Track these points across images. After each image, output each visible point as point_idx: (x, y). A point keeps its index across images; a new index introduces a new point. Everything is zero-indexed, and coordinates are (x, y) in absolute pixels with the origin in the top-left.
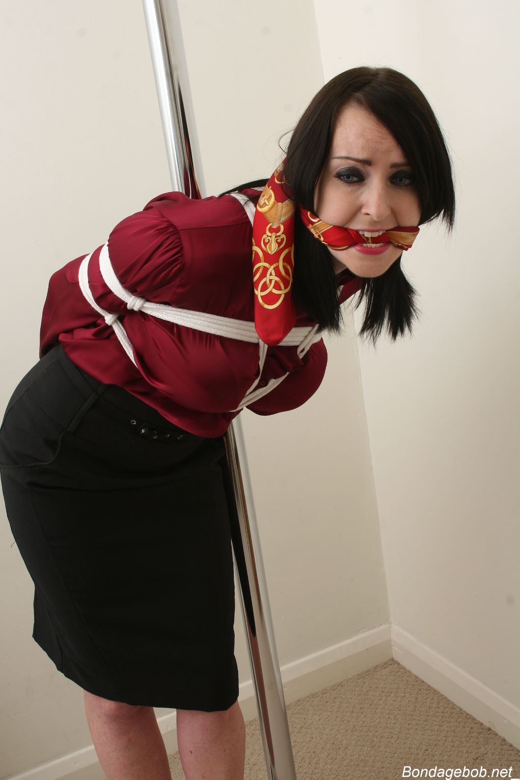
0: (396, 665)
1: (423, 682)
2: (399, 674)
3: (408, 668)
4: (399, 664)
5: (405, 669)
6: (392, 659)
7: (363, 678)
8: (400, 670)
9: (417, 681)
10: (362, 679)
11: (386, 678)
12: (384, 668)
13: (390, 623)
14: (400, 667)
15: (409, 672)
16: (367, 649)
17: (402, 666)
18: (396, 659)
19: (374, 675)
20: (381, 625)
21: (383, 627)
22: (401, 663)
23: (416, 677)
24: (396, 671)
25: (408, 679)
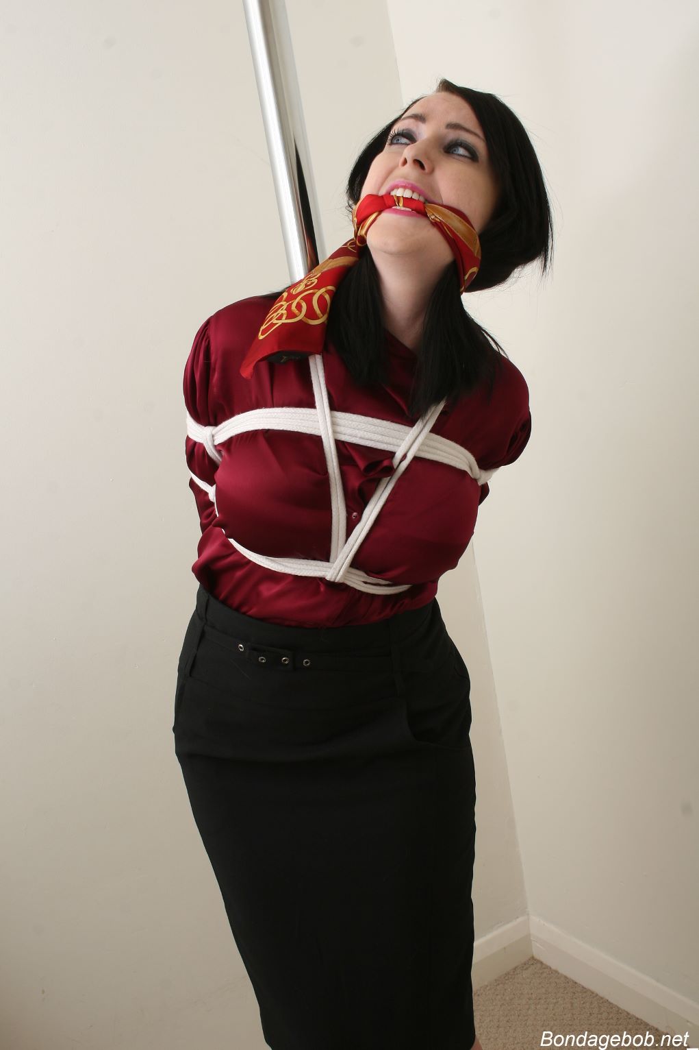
0: (539, 965)
1: (576, 983)
2: (545, 975)
3: (553, 967)
4: (542, 963)
5: (550, 968)
6: (533, 958)
7: (502, 983)
8: (545, 970)
9: (568, 982)
10: (501, 985)
11: (530, 982)
12: (527, 969)
13: (528, 914)
14: (543, 967)
15: (556, 972)
16: (505, 948)
17: (545, 965)
18: (537, 956)
19: (514, 978)
20: (518, 917)
21: (519, 920)
22: (544, 962)
23: (566, 977)
24: (541, 972)
25: (556, 980)
